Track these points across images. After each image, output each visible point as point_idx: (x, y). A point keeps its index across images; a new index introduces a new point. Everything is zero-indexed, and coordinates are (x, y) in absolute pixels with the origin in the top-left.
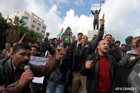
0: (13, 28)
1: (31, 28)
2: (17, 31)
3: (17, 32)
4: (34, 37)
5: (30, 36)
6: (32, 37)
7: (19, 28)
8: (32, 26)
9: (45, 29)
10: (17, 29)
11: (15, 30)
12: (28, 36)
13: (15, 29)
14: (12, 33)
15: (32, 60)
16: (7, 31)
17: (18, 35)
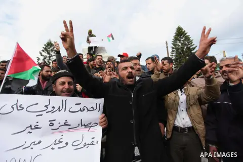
15: (56, 108)
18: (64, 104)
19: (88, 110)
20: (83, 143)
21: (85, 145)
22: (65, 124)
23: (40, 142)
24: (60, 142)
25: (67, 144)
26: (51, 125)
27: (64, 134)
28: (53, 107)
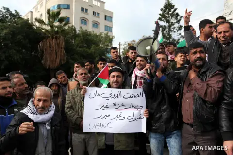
0: (49, 35)
1: (81, 27)
2: (58, 41)
3: (58, 44)
4: (93, 46)
5: (83, 47)
6: (89, 47)
7: (60, 35)
8: (82, 22)
9: (111, 21)
10: (56, 38)
11: (54, 40)
12: (80, 47)
13: (53, 38)
14: (50, 47)
15: (116, 96)
16: (40, 47)
17: (62, 48)
18: (120, 93)
19: (135, 97)
20: (134, 118)
21: (136, 119)
22: (122, 105)
23: (109, 116)
24: (120, 116)
25: (124, 117)
26: (115, 105)
27: (122, 111)
28: (114, 95)
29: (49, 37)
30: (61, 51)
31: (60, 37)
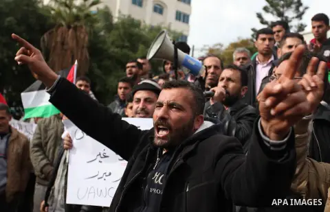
0: (64, 23)
2: (78, 33)
3: (77, 39)
5: (123, 47)
6: (134, 48)
7: (83, 23)
8: (134, 2)
10: (75, 29)
11: (71, 31)
13: (69, 27)
14: (63, 44)
16: (44, 40)
17: (83, 47)
23: (110, 174)
29: (63, 25)
30: (82, 53)
31: (81, 27)
